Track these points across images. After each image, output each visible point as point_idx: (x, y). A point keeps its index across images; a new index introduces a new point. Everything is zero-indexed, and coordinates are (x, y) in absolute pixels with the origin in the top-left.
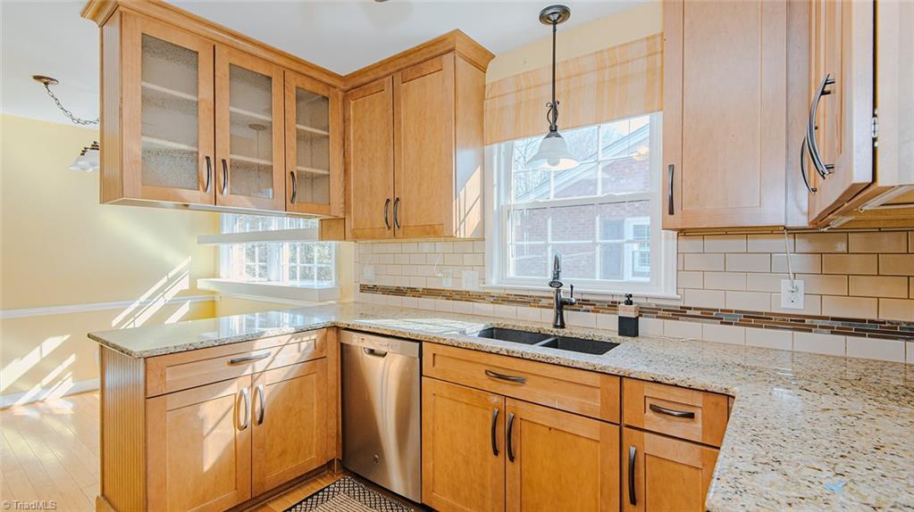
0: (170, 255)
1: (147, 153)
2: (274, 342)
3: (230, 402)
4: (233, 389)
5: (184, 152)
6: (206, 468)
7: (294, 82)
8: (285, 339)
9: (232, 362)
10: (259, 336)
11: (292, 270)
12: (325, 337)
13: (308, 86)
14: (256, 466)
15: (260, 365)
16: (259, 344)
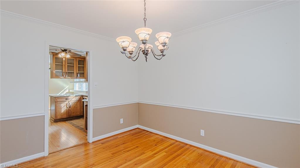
0: (64, 85)
1: (56, 72)
2: (73, 97)
3: (66, 104)
4: (66, 102)
5: (60, 72)
6: (62, 112)
7: (78, 59)
8: (74, 97)
9: (66, 99)
10: (70, 96)
11: (79, 88)
12: (81, 97)
13: (80, 59)
14: (69, 113)
15: (70, 100)
16: (69, 97)
